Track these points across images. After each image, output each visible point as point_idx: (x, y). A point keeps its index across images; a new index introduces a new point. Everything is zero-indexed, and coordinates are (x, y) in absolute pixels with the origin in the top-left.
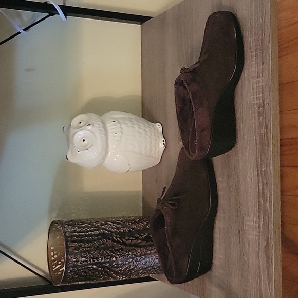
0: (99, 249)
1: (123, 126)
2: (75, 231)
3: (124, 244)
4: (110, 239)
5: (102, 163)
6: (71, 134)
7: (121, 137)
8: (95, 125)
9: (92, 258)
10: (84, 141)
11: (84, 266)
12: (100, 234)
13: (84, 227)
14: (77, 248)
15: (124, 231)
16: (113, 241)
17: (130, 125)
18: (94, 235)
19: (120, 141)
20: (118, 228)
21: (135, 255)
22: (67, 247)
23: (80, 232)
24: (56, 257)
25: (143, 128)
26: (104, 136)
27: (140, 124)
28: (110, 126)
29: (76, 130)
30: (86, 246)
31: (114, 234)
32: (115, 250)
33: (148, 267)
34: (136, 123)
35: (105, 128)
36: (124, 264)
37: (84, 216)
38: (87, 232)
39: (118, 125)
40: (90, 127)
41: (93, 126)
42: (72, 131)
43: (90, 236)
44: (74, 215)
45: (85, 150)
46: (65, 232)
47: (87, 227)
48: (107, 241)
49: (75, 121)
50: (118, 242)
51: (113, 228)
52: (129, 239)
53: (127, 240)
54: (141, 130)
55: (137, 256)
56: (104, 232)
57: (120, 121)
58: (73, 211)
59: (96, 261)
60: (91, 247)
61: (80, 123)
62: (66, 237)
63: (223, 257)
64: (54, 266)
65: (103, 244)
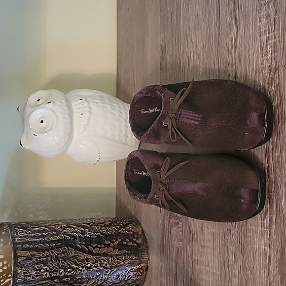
0: (57, 259)
1: (92, 105)
2: (27, 237)
3: (90, 253)
4: (72, 247)
5: (65, 151)
6: (27, 114)
7: (89, 119)
8: (56, 102)
9: (48, 271)
10: (42, 122)
11: (38, 282)
12: (59, 240)
13: (39, 232)
14: (28, 259)
15: (91, 236)
16: (77, 248)
17: (101, 104)
18: (52, 241)
19: (88, 124)
20: (83, 233)
21: (104, 267)
22: (16, 257)
23: (34, 237)
24: (5, 268)
25: (117, 108)
26: (67, 117)
27: (113, 104)
28: (76, 105)
29: (33, 109)
30: (41, 255)
31: (78, 240)
32: (78, 260)
33: (121, 282)
34: (108, 102)
35: (69, 107)
36: (90, 279)
37: (43, 217)
38: (43, 237)
39: (86, 104)
40: (50, 106)
41: (54, 104)
42: (28, 110)
43: (47, 242)
44: (31, 215)
45: (43, 133)
46: (13, 237)
47: (44, 231)
48: (68, 250)
49: (32, 99)
50: (83, 251)
51: (76, 232)
52: (97, 247)
53: (94, 248)
54: (114, 112)
55: (107, 269)
56: (65, 237)
57: (88, 99)
58: (30, 211)
59: (53, 275)
60: (47, 256)
61: (39, 100)
62: (15, 244)
63: (218, 273)
64: (2, 281)
65: (63, 253)
